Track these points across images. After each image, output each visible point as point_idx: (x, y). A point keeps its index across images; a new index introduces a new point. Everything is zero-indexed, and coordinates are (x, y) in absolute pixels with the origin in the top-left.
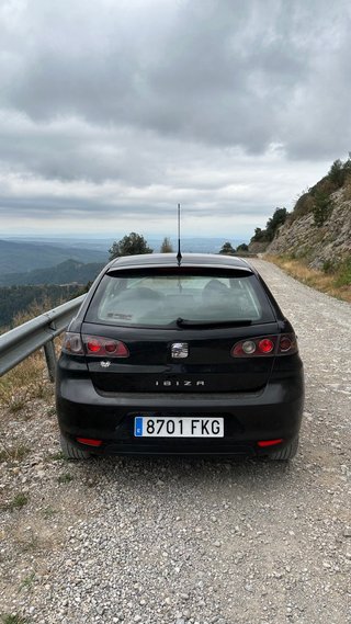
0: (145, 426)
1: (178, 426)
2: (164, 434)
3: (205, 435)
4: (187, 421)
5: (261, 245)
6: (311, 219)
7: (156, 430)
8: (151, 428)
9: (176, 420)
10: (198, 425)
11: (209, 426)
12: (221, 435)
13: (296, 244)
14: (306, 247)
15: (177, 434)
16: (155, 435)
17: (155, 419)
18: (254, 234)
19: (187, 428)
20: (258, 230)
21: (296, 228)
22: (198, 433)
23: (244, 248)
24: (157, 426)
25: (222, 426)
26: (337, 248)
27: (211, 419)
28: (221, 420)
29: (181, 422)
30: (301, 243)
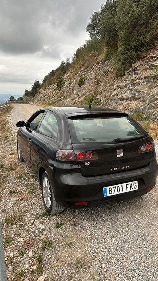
0: (108, 191)
1: (121, 188)
2: (116, 193)
3: (132, 190)
4: (124, 185)
5: (28, 98)
6: (55, 87)
7: (113, 192)
8: (110, 191)
9: (120, 185)
10: (129, 186)
11: (133, 186)
12: (137, 188)
13: (49, 98)
14: (55, 100)
15: (121, 192)
16: (112, 194)
17: (111, 187)
18: (25, 93)
19: (124, 188)
20: (26, 91)
21: (48, 91)
22: (129, 190)
23: (21, 99)
24: (113, 190)
25: (137, 185)
26: (74, 100)
27: (133, 182)
28: (136, 182)
29: (122, 186)
30: (51, 98)
